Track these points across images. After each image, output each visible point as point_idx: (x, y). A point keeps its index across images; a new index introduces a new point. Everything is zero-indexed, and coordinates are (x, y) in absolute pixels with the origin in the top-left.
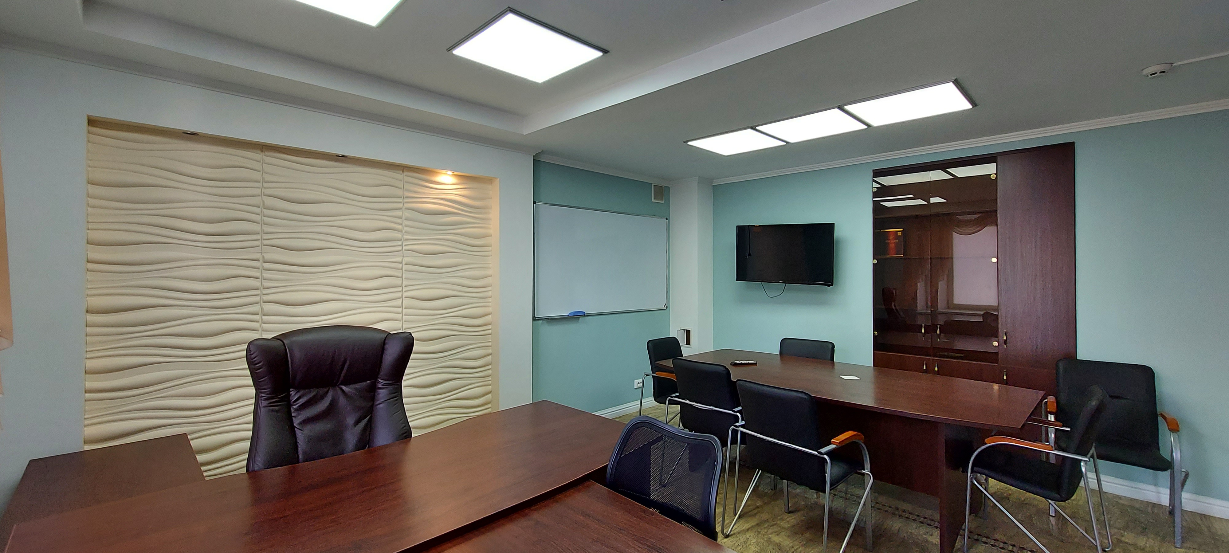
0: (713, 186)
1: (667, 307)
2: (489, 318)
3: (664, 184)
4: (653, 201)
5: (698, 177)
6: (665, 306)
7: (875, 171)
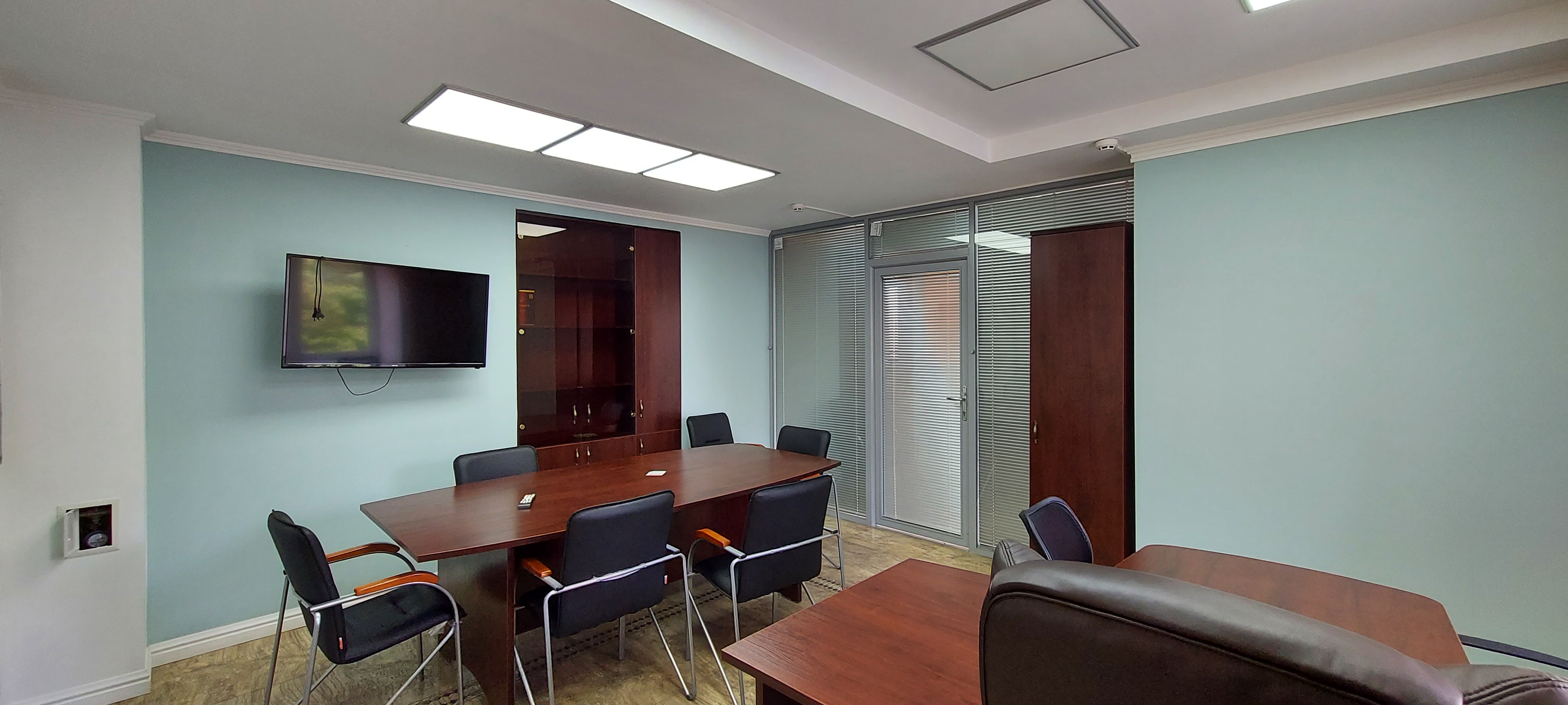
7: (518, 212)
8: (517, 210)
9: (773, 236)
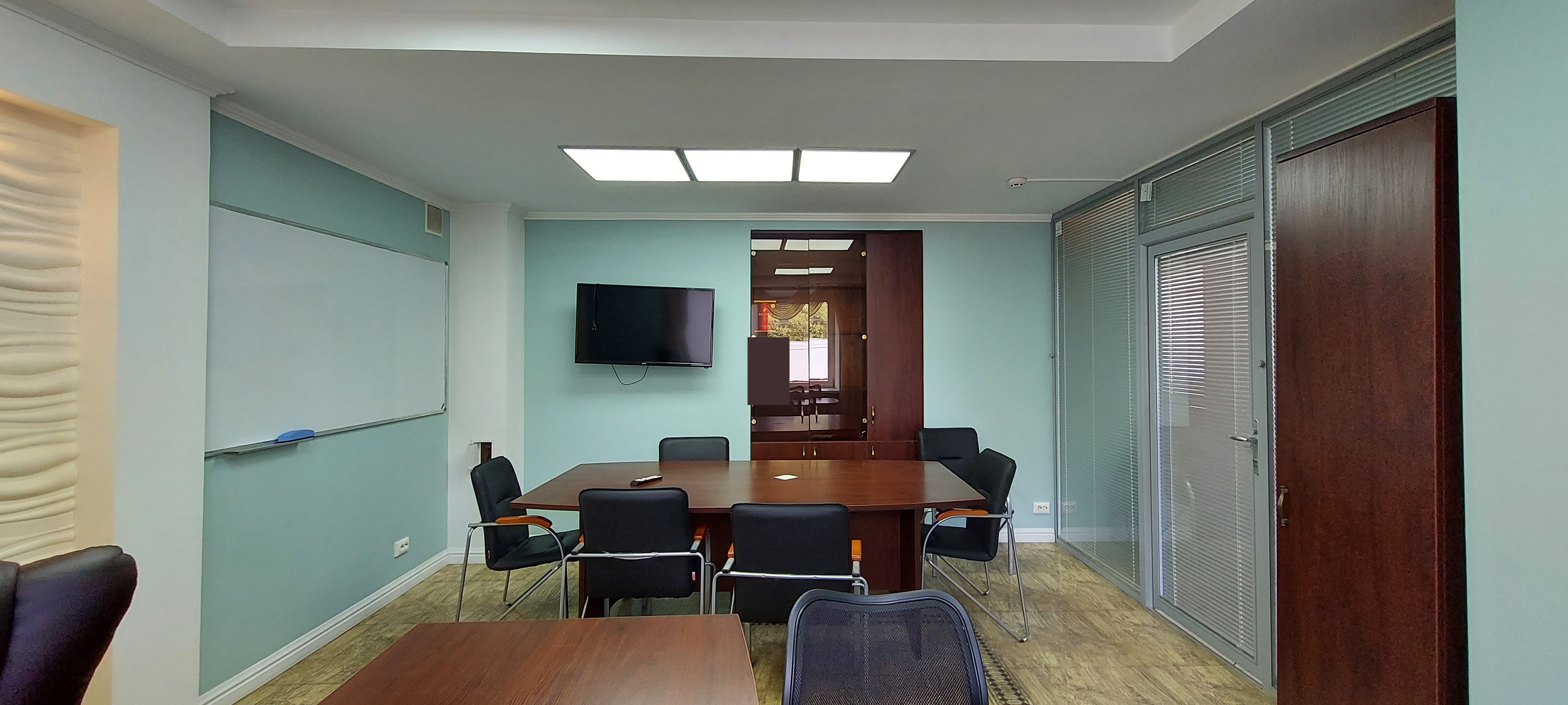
0: (526, 221)
1: (445, 409)
2: (70, 470)
3: (442, 205)
4: (427, 230)
5: (510, 204)
6: (443, 408)
7: (753, 232)
8: (751, 231)
9: (1054, 221)
